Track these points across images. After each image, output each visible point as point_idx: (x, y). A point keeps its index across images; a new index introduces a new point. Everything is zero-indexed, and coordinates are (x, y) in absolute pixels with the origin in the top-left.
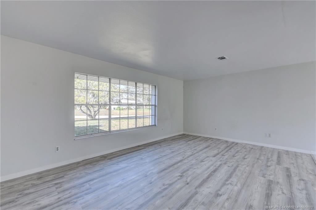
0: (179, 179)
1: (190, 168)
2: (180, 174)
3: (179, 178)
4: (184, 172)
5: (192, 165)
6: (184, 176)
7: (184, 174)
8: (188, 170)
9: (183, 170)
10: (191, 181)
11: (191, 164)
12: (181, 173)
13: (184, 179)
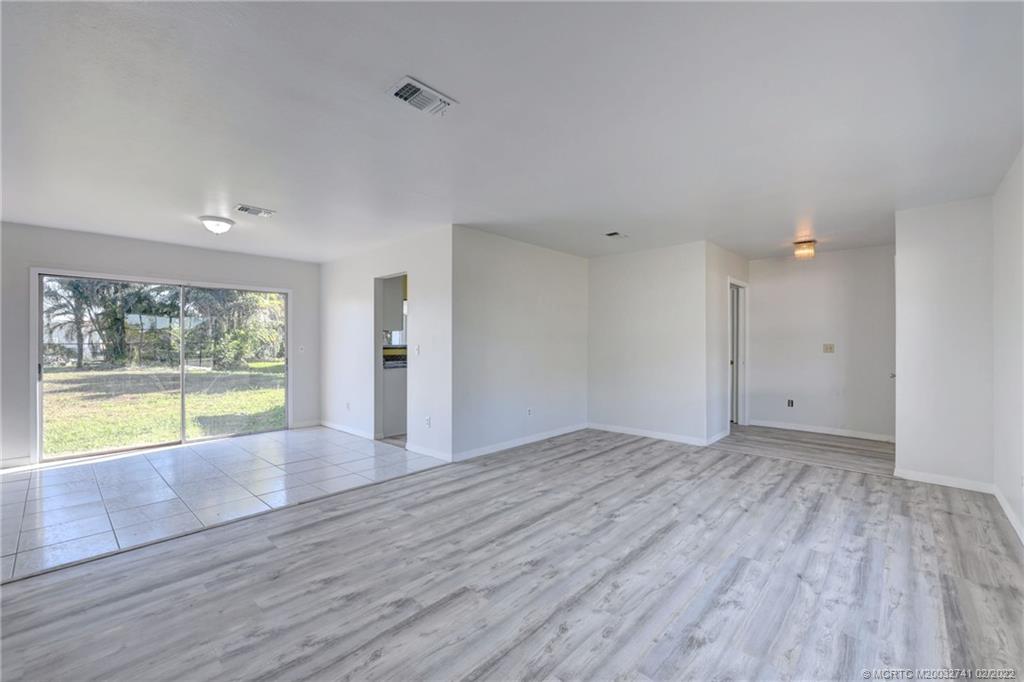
0: (618, 510)
1: (587, 536)
2: (617, 519)
3: (617, 513)
4: (606, 525)
5: (579, 548)
6: (605, 517)
7: (605, 520)
8: (596, 530)
9: (610, 531)
10: (588, 509)
11: (583, 552)
12: (612, 521)
13: (604, 511)
